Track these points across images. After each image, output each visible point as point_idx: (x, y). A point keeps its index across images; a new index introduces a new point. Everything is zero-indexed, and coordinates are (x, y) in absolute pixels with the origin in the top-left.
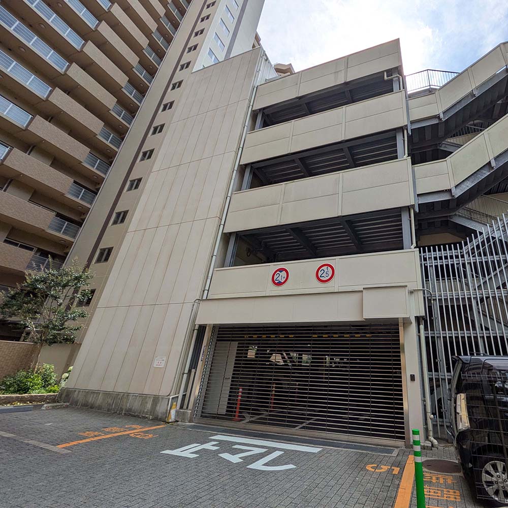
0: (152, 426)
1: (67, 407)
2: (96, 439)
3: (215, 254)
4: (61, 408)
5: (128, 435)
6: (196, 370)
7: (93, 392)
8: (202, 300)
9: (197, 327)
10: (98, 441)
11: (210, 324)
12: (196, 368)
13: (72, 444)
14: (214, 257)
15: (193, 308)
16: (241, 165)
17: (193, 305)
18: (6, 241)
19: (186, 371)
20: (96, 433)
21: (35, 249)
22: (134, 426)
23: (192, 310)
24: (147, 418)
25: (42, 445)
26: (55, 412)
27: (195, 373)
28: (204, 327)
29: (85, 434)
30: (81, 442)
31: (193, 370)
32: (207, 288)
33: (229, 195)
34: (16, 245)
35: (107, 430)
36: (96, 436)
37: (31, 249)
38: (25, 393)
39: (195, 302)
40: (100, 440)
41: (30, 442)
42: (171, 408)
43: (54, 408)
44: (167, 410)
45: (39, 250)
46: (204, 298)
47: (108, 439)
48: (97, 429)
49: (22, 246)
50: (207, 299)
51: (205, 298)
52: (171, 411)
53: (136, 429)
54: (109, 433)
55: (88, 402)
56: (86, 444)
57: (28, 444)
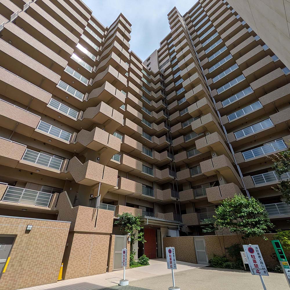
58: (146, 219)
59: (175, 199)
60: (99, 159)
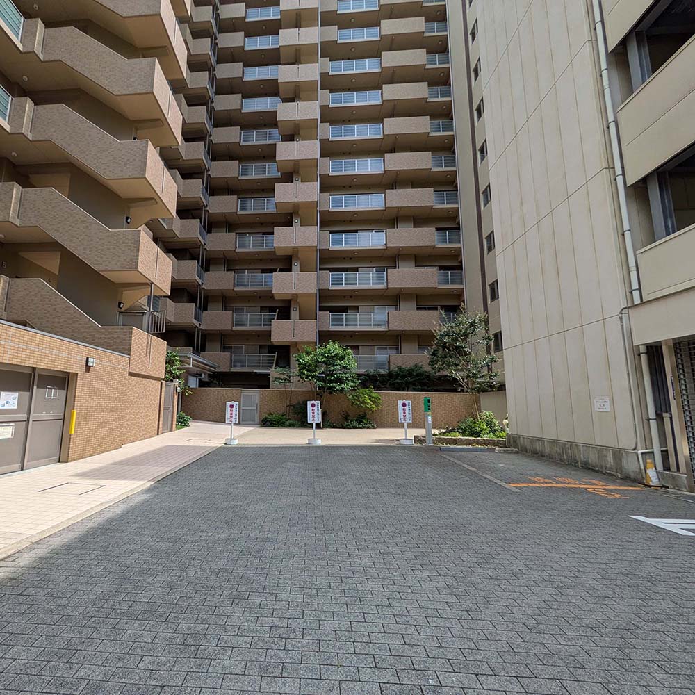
0: (621, 486)
1: (517, 453)
2: (545, 485)
3: (626, 227)
4: (512, 453)
5: (586, 489)
6: (671, 414)
7: (538, 440)
8: (634, 306)
9: (643, 349)
10: (547, 488)
11: (666, 341)
12: (669, 410)
13: (522, 485)
14: (627, 235)
15: (622, 322)
16: (613, 51)
17: (621, 318)
18: (418, 309)
19: (652, 414)
20: (547, 480)
21: (439, 307)
22: (594, 482)
23: (622, 325)
24: (613, 475)
25: (496, 481)
26: (506, 456)
27: (671, 418)
28: (657, 347)
29: (535, 479)
30: (530, 485)
31: (666, 415)
32: (635, 286)
33: (611, 118)
34: (425, 309)
35: (559, 479)
36: (546, 483)
37: (436, 309)
38: (478, 437)
39: (621, 313)
40: (551, 487)
41: (487, 476)
42: (645, 467)
43: (505, 451)
44: (640, 469)
45: (442, 307)
46: (637, 301)
47: (559, 488)
48: (548, 477)
49: (429, 309)
50: (642, 303)
51: (639, 302)
52: (647, 472)
53: (597, 485)
54: (560, 483)
55: (536, 450)
56: (536, 488)
57: (485, 478)
58: (190, 358)
59: (197, 323)
60: (129, 220)
